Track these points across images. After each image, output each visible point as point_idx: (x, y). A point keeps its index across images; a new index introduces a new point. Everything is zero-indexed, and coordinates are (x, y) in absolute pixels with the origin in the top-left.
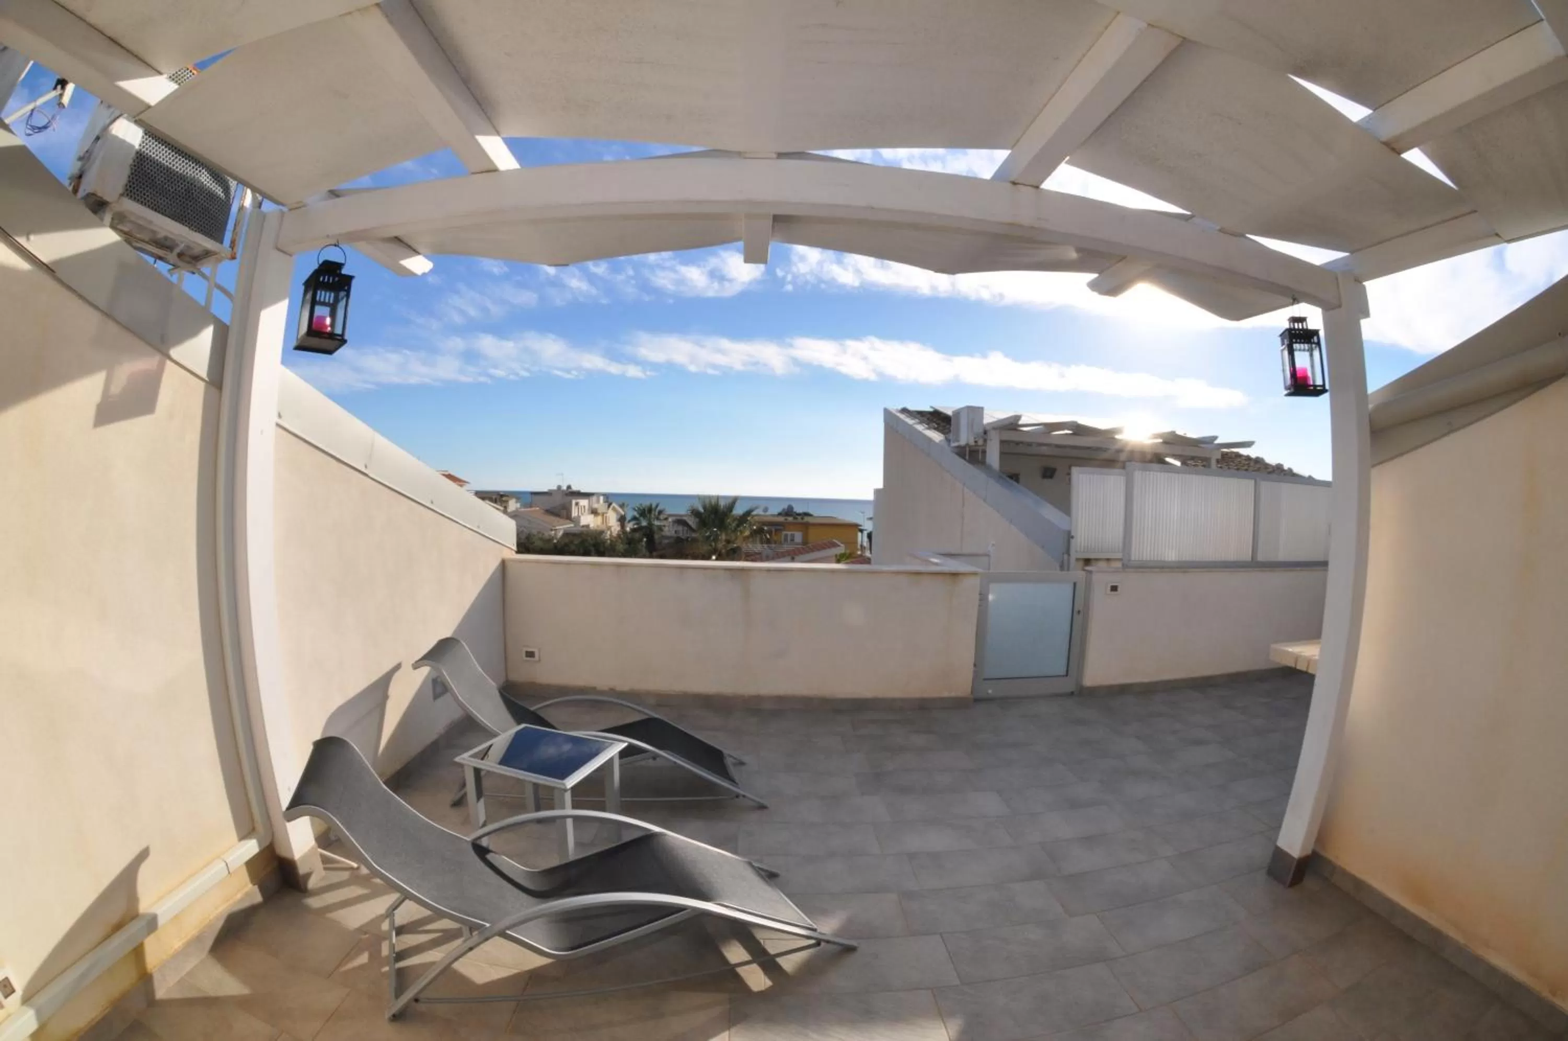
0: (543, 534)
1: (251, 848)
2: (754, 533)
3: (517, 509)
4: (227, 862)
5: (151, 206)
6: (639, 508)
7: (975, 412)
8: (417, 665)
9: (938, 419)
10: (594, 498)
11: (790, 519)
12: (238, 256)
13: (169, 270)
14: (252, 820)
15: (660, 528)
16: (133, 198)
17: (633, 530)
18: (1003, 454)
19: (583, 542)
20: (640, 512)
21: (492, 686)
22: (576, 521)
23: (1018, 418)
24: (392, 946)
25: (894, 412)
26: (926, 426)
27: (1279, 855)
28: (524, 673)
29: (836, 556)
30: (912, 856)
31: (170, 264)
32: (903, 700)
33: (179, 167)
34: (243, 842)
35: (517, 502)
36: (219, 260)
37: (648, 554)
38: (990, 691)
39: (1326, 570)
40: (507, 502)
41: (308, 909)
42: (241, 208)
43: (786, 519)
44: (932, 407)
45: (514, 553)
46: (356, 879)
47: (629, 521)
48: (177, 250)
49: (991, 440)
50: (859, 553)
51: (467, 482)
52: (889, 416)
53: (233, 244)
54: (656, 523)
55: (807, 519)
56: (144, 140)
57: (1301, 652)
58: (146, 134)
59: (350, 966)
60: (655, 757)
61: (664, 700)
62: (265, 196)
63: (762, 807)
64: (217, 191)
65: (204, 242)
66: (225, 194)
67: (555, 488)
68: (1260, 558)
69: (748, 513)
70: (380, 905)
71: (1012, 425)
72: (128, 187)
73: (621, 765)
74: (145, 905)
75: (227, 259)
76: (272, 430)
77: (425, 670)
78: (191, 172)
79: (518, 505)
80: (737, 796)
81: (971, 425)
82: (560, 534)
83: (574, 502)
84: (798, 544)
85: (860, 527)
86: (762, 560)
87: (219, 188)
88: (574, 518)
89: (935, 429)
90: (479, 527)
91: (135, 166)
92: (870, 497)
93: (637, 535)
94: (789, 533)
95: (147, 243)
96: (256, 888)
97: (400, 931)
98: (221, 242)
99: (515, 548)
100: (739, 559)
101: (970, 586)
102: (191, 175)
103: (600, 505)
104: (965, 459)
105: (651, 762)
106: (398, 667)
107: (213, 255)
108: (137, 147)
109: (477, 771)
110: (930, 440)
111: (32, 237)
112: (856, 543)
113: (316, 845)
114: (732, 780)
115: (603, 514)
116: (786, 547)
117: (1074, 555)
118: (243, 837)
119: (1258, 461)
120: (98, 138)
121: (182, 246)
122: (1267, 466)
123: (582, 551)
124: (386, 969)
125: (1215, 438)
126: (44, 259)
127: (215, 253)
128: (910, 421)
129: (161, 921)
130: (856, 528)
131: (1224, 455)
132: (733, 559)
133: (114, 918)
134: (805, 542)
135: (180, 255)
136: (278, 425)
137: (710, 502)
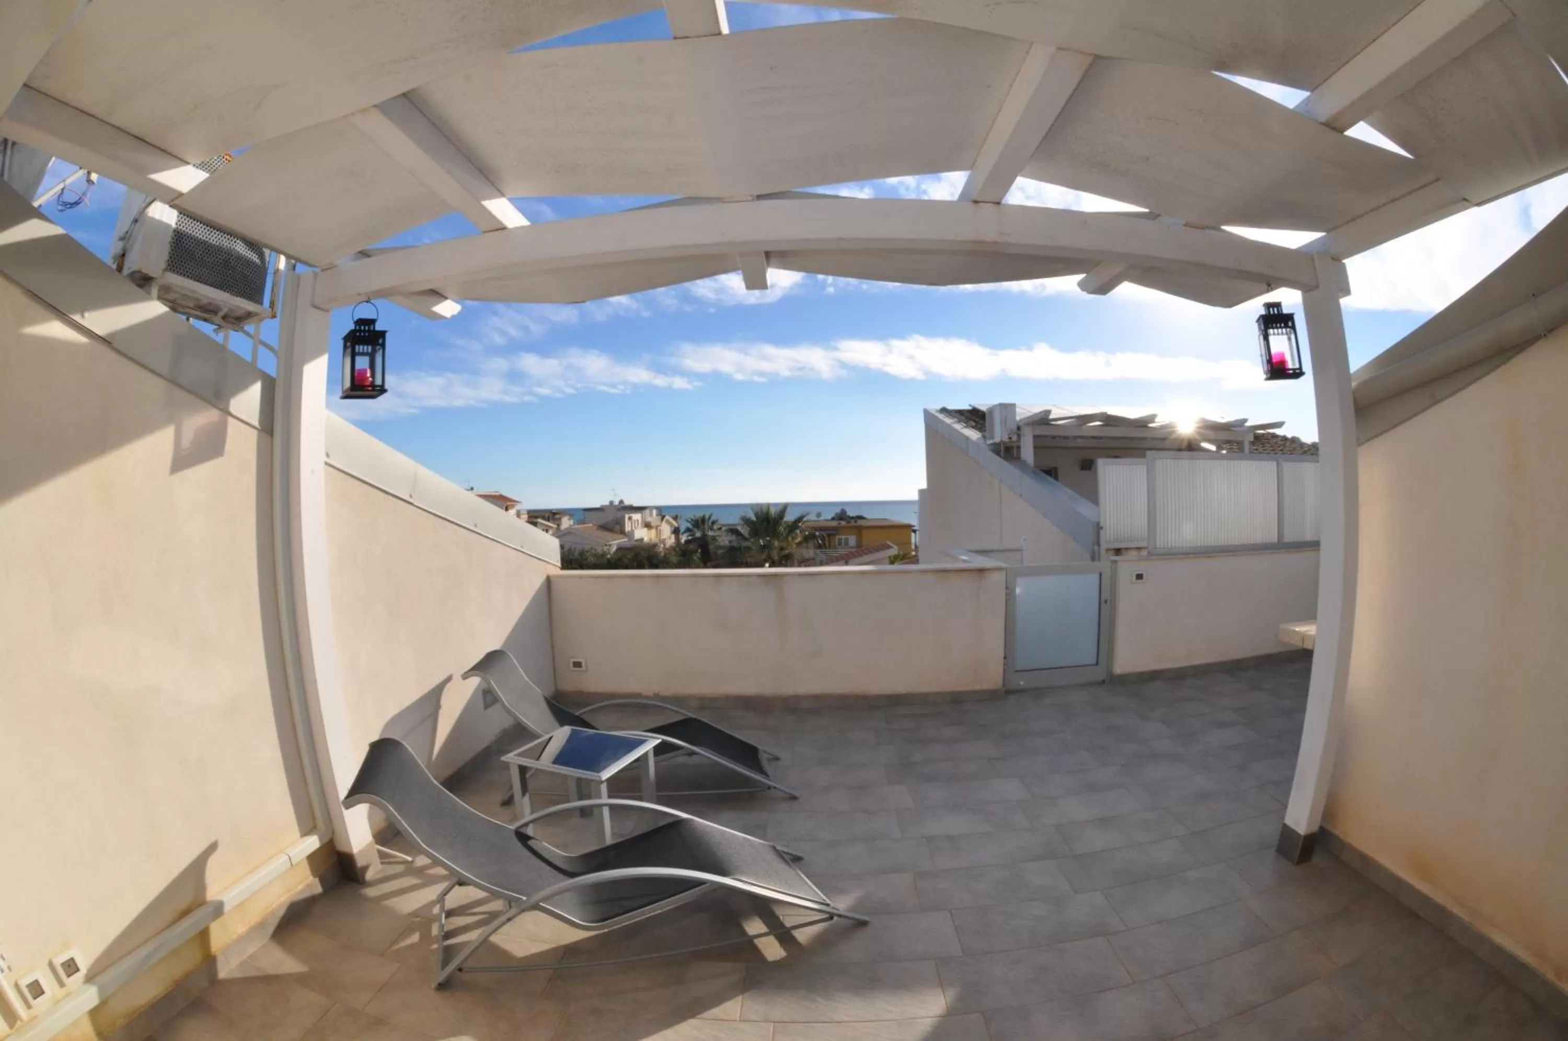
0: (595, 550)
1: (313, 843)
2: (806, 539)
3: (570, 525)
4: (290, 855)
5: (190, 276)
6: (692, 520)
7: (1009, 408)
8: (465, 676)
9: (975, 417)
10: (647, 512)
11: (843, 523)
12: (278, 315)
13: (214, 330)
14: (314, 819)
15: (714, 538)
16: (176, 272)
17: (687, 542)
18: (1036, 448)
19: (637, 555)
20: (693, 523)
21: (538, 693)
22: (630, 535)
23: (1048, 412)
24: (442, 926)
25: (933, 412)
26: (965, 425)
27: (1287, 833)
28: (573, 682)
29: (890, 557)
30: (930, 839)
31: (216, 325)
32: (938, 694)
33: (215, 240)
34: (305, 838)
35: (569, 520)
36: (262, 320)
37: (702, 565)
38: (1022, 683)
39: (1319, 550)
40: (560, 519)
41: (366, 899)
42: (277, 271)
43: (839, 524)
44: (970, 405)
45: (558, 570)
46: (410, 870)
47: (683, 533)
48: (221, 314)
49: (1024, 436)
50: (914, 553)
51: (520, 502)
52: (929, 417)
53: (272, 304)
54: (710, 533)
55: (860, 522)
56: (180, 218)
57: (1307, 631)
58: (181, 214)
59: (402, 944)
60: (692, 753)
61: (706, 702)
62: (298, 260)
63: (794, 798)
64: (253, 257)
65: (243, 305)
66: (260, 260)
67: (607, 503)
68: (1288, 538)
69: (800, 519)
70: (430, 893)
71: (1043, 420)
72: (170, 262)
73: (656, 763)
74: (212, 894)
75: (268, 317)
76: (322, 468)
77: (475, 681)
78: (227, 244)
79: (572, 522)
80: (769, 788)
81: (1004, 422)
82: (614, 549)
83: (627, 516)
84: (852, 547)
85: (913, 528)
86: (815, 565)
87: (254, 255)
88: (628, 532)
89: (973, 427)
90: (522, 547)
91: (174, 243)
92: (915, 497)
93: (691, 547)
94: (843, 537)
95: (193, 309)
96: (317, 880)
97: (450, 914)
98: (260, 302)
99: (559, 564)
100: (792, 566)
101: (997, 579)
102: (227, 246)
103: (653, 518)
104: (1001, 457)
105: (683, 759)
106: (449, 679)
107: (255, 316)
108: (174, 225)
109: (523, 770)
110: (967, 438)
111: (87, 315)
112: (910, 543)
113: (374, 842)
114: (765, 774)
115: (657, 527)
116: (841, 551)
117: (1104, 546)
118: (305, 833)
119: (1294, 440)
120: (136, 221)
121: (225, 311)
122: (1302, 445)
123: (635, 565)
124: (435, 946)
125: (1245, 420)
126: (100, 332)
127: (256, 314)
128: (948, 421)
129: (227, 908)
130: (909, 528)
131: (1257, 437)
132: (786, 566)
133: (183, 904)
134: (859, 545)
135: (224, 318)
136: (326, 464)
137: (761, 509)
